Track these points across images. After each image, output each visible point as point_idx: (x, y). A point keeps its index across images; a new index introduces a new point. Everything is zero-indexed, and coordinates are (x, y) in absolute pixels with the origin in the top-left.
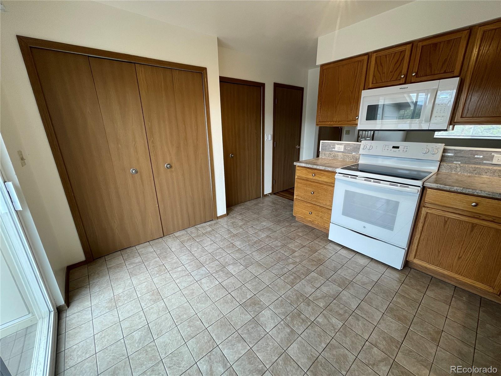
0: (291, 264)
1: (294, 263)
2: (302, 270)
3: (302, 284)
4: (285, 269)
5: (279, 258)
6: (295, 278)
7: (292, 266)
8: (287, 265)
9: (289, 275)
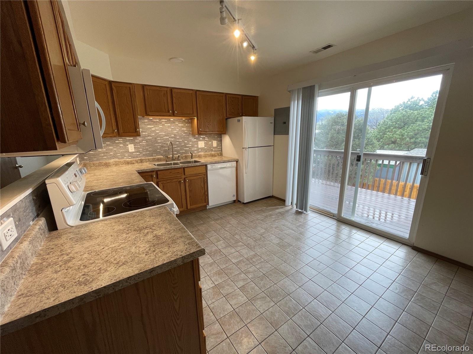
0: (251, 272)
1: (247, 273)
2: (243, 264)
3: (247, 254)
4: (258, 267)
5: (262, 280)
6: (252, 259)
7: (251, 270)
8: (256, 271)
9: (256, 262)
